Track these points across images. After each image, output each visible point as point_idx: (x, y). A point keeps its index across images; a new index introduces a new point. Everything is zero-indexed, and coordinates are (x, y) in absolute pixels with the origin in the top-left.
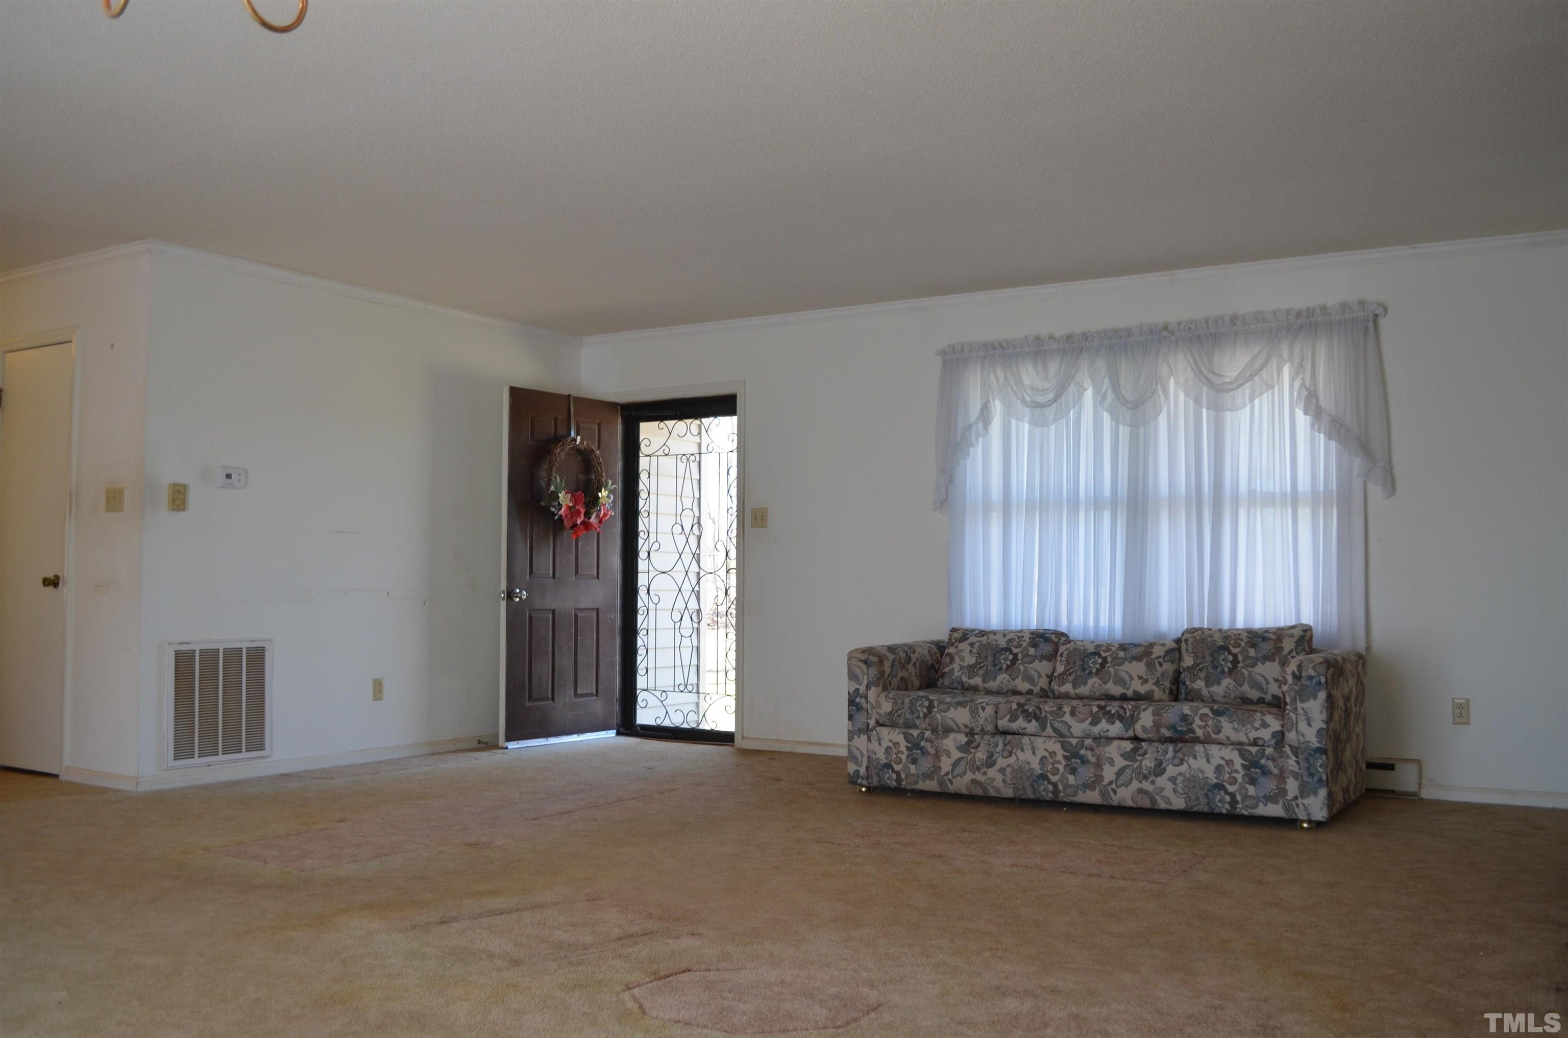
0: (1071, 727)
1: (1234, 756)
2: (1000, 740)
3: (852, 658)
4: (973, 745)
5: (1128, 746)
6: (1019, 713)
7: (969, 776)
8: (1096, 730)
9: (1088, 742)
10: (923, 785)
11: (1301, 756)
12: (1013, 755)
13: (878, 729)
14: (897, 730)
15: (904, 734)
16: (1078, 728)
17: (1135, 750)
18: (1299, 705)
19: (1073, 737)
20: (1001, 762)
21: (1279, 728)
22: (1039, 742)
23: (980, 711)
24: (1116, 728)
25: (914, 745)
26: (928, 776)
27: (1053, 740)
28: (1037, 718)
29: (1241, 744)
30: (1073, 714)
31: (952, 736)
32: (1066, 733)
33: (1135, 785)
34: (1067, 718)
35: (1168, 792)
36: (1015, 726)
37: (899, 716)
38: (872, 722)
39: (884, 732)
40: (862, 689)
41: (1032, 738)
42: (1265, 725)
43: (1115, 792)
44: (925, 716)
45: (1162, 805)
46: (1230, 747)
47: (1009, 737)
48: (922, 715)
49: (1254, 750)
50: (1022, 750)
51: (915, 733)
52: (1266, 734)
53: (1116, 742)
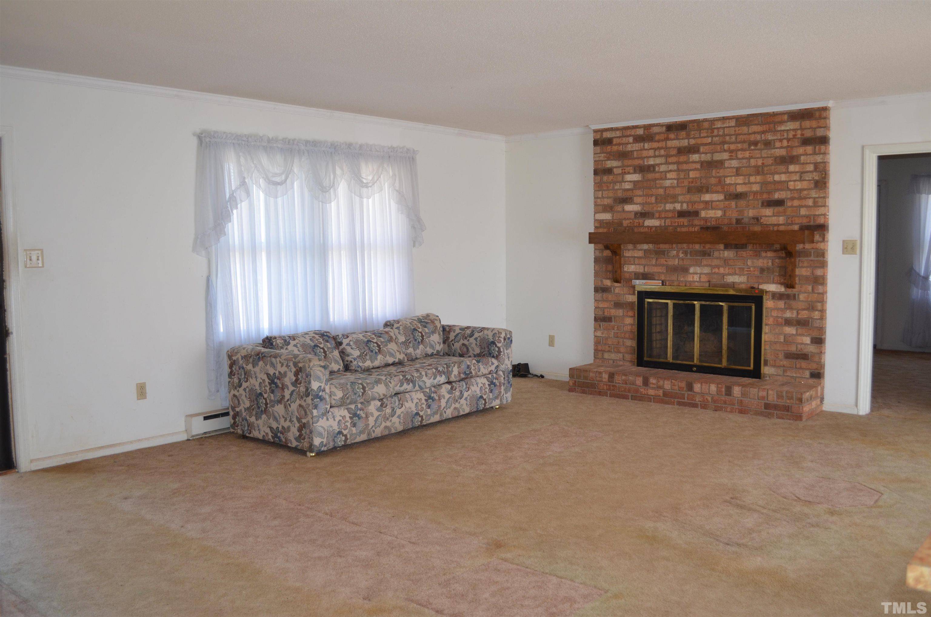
0: (426, 383)
1: (484, 380)
2: (396, 399)
3: (315, 365)
4: (384, 406)
5: (449, 387)
6: (404, 381)
7: (384, 424)
8: (435, 382)
9: (433, 389)
10: (358, 439)
11: (506, 375)
12: (403, 406)
13: (332, 410)
14: (342, 408)
15: (347, 409)
16: (429, 382)
17: (452, 388)
18: (505, 351)
19: (426, 388)
20: (399, 412)
21: (497, 364)
22: (413, 394)
23: (390, 384)
24: (442, 379)
25: (354, 415)
26: (362, 432)
27: (419, 392)
28: (412, 381)
29: (485, 375)
30: (426, 376)
31: (372, 403)
32: (424, 387)
33: (453, 406)
34: (424, 378)
35: (465, 406)
36: (402, 389)
37: (348, 398)
38: (328, 407)
39: (335, 410)
40: (323, 385)
41: (409, 393)
42: (493, 364)
43: (445, 412)
44: (363, 394)
45: (462, 413)
46: (482, 377)
47: (399, 396)
48: (361, 394)
49: (490, 376)
50: (407, 402)
51: (353, 406)
52: (493, 368)
53: (444, 386)
